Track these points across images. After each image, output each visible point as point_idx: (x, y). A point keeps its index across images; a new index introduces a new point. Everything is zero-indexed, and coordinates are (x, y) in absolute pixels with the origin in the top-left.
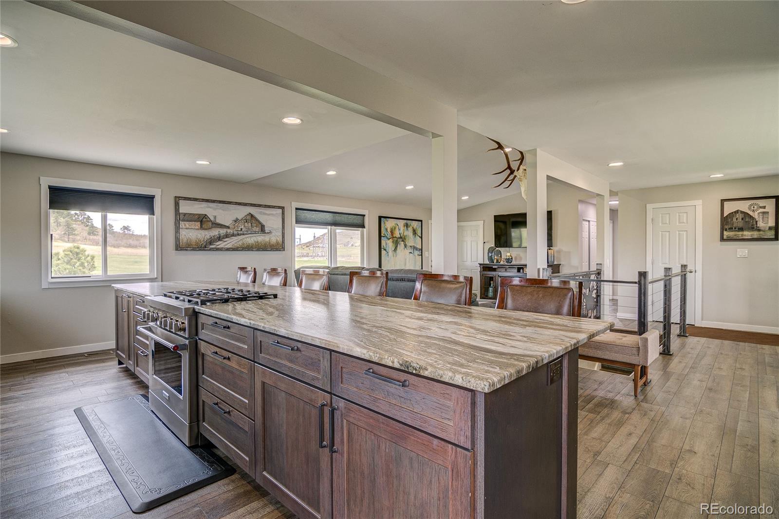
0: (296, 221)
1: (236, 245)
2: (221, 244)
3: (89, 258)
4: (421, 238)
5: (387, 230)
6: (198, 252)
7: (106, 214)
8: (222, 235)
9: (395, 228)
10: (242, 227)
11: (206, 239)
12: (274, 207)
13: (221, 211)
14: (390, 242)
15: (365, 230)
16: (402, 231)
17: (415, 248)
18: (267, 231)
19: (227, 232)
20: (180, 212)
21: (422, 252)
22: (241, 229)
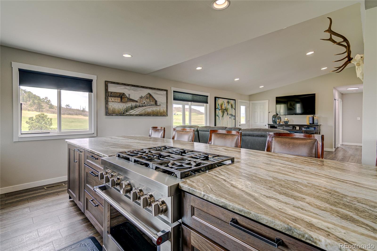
0: (174, 99)
1: (141, 112)
2: (132, 112)
3: (49, 120)
4: (235, 109)
5: (219, 105)
6: (119, 116)
7: (61, 91)
8: (133, 106)
9: (223, 104)
10: (145, 102)
11: (124, 108)
12: (162, 90)
13: (133, 91)
14: (220, 112)
15: (208, 105)
16: (226, 106)
17: (232, 115)
18: (158, 104)
19: (136, 104)
20: (109, 91)
21: (235, 118)
22: (144, 103)
